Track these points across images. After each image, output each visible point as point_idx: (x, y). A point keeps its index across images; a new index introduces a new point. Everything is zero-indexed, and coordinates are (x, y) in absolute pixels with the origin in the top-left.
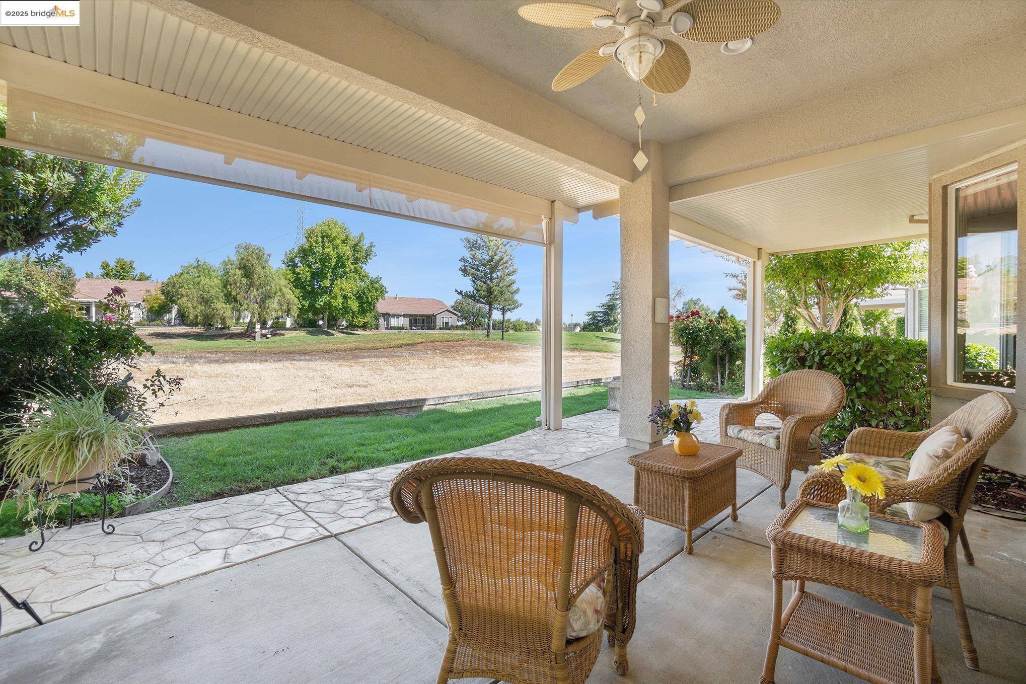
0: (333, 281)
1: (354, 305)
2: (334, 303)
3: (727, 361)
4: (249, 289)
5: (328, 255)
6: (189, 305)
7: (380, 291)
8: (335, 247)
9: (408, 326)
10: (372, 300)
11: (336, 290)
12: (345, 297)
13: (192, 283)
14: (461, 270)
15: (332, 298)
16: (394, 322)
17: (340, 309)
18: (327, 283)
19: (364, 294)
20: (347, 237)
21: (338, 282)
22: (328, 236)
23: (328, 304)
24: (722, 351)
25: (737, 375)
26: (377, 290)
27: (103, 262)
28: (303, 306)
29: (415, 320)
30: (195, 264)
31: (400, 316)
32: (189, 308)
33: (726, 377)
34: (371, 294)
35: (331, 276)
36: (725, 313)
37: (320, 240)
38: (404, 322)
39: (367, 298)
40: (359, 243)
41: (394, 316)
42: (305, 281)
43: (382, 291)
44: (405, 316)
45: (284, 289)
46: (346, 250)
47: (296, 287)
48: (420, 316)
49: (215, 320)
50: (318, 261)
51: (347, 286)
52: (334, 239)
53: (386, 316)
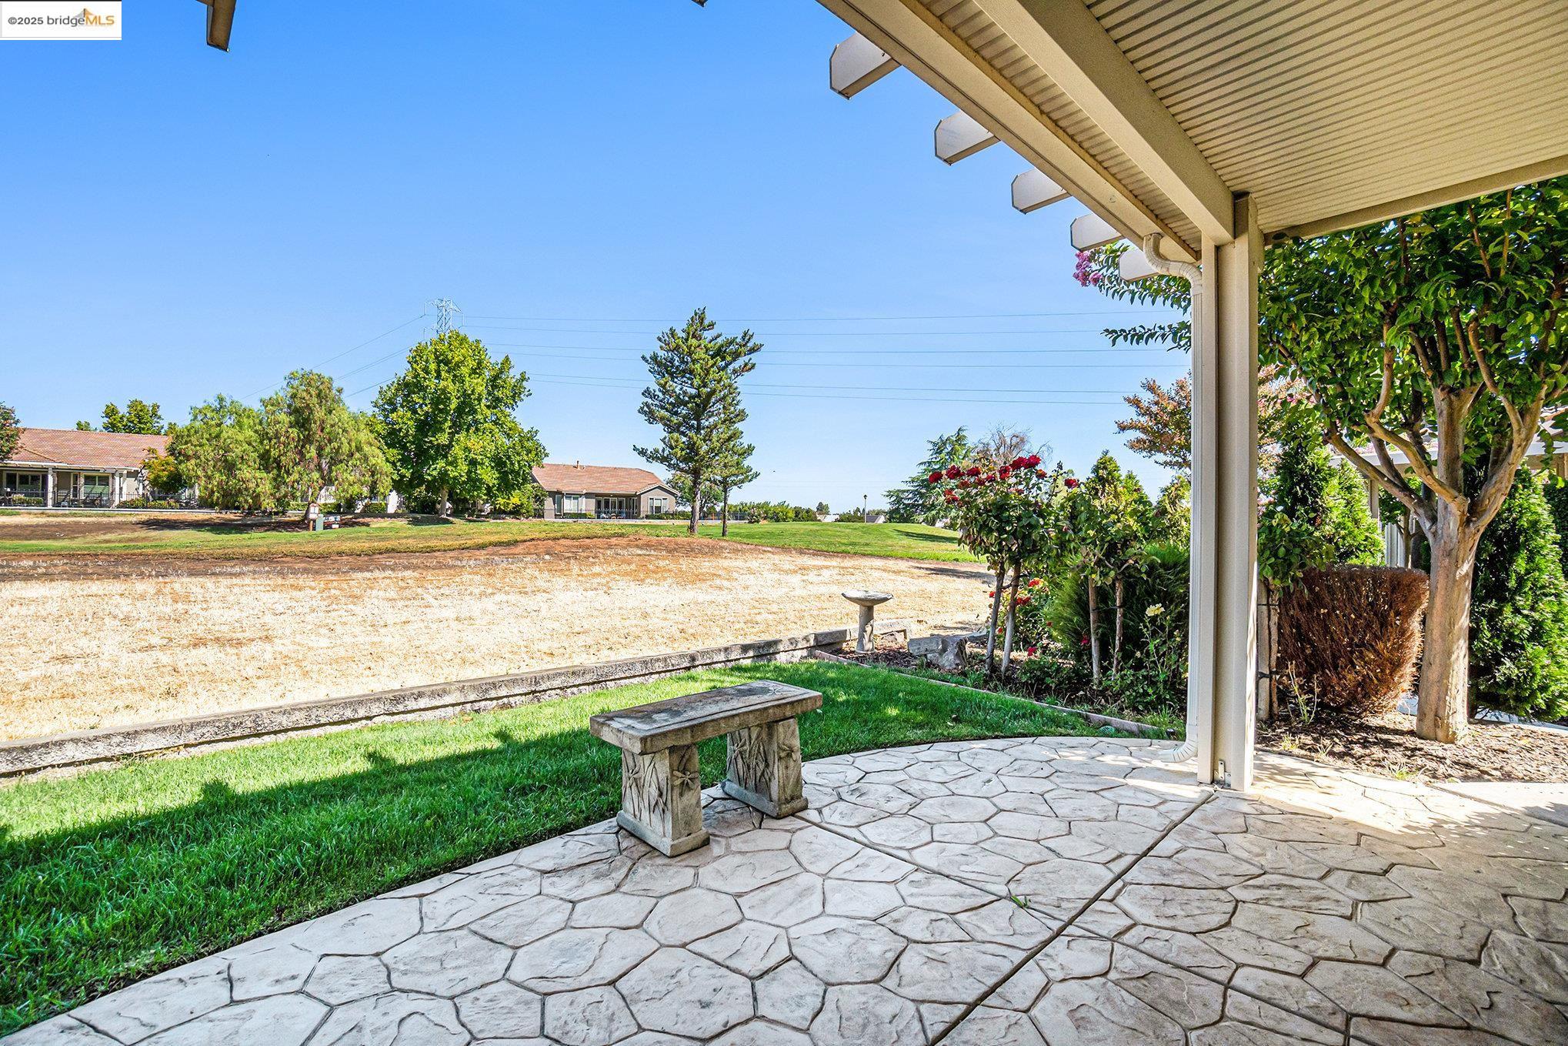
0: (452, 435)
1: (488, 475)
2: (452, 473)
3: (1118, 603)
4: (303, 446)
5: (444, 391)
6: (199, 473)
7: (534, 453)
8: (458, 379)
9: (593, 513)
10: (520, 468)
11: (457, 450)
12: (473, 463)
13: (206, 436)
14: (641, 411)
15: (451, 464)
16: (569, 506)
17: (464, 482)
18: (443, 439)
19: (509, 458)
20: (480, 363)
21: (462, 436)
22: (447, 362)
23: (444, 474)
24: (1104, 575)
25: (1151, 647)
26: (529, 452)
27: (108, 406)
28: (402, 476)
29: (607, 503)
30: (216, 404)
31: (581, 495)
32: (198, 477)
33: (1116, 652)
34: (518, 458)
35: (450, 428)
36: (1110, 467)
37: (433, 366)
38: (587, 506)
39: (512, 464)
40: (502, 373)
41: (569, 496)
42: (407, 435)
43: (539, 453)
44: (588, 495)
45: (366, 448)
46: (478, 385)
47: (389, 446)
48: (615, 496)
49: (241, 499)
50: (428, 402)
51: (475, 444)
52: (457, 365)
53: (557, 496)
